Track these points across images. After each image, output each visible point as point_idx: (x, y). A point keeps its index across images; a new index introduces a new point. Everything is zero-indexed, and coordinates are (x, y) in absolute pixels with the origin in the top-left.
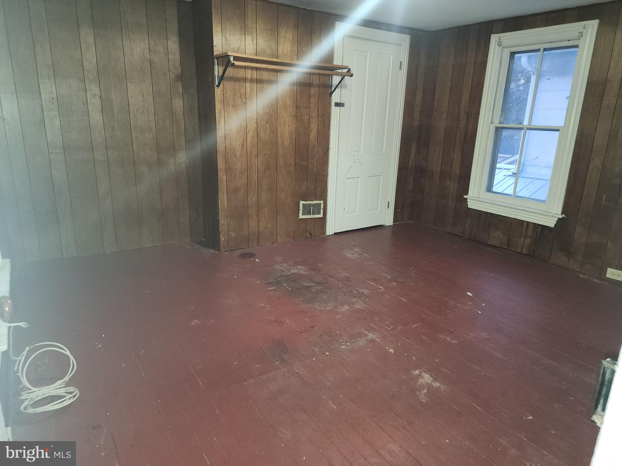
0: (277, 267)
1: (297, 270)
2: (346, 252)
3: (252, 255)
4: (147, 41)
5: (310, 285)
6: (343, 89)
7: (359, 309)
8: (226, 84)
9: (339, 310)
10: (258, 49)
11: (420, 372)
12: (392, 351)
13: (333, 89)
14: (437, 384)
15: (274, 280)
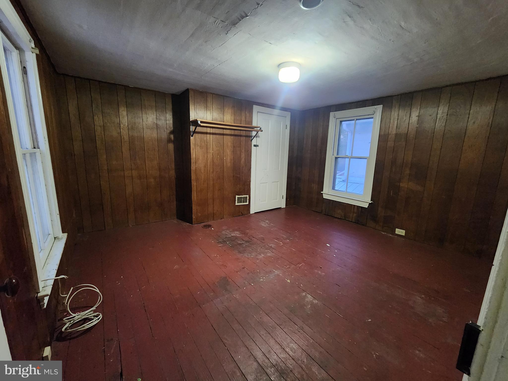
0: (224, 232)
1: (234, 234)
2: (261, 223)
3: (209, 226)
4: (155, 114)
5: (242, 243)
6: (257, 138)
7: (269, 256)
8: (196, 135)
9: (258, 257)
10: (213, 118)
11: (305, 294)
12: (289, 281)
13: (253, 138)
14: (315, 301)
15: (222, 240)
